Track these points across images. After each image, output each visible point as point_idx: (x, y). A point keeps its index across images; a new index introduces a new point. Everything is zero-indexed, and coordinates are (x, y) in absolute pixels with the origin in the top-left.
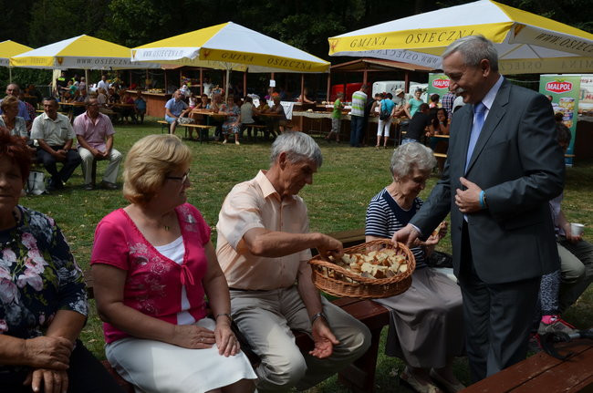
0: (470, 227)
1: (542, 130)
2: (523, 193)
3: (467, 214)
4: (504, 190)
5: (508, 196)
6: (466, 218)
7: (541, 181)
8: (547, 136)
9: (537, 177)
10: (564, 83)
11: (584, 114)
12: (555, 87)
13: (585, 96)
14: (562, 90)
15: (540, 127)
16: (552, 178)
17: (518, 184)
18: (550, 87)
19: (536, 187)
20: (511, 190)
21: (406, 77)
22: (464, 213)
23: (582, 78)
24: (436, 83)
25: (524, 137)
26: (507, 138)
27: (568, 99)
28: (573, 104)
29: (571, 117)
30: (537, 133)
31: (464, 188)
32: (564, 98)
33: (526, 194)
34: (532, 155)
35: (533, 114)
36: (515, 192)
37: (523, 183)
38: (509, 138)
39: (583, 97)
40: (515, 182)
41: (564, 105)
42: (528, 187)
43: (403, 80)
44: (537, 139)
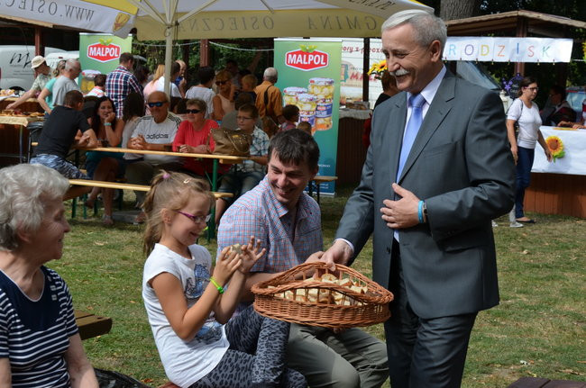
0: (402, 248)
1: (494, 133)
2: (470, 205)
3: (399, 230)
4: (449, 201)
5: (453, 208)
6: (396, 236)
7: (492, 193)
8: (500, 140)
9: (486, 187)
10: (315, 53)
11: (350, 105)
12: (300, 60)
13: (350, 75)
14: (312, 65)
15: (493, 129)
16: (504, 188)
17: (465, 194)
18: (292, 59)
19: (486, 198)
20: (456, 201)
21: (37, 39)
22: (394, 229)
23: (344, 44)
24: (93, 52)
25: (472, 139)
26: (452, 140)
27: (322, 81)
28: (331, 89)
29: (329, 112)
30: (489, 136)
31: (398, 197)
32: (316, 80)
33: (473, 207)
34: (482, 161)
35: (485, 113)
36: (461, 203)
37: (471, 194)
38: (456, 140)
39: (346, 76)
40: (461, 192)
41: (316, 90)
42: (477, 198)
43: (32, 43)
44: (488, 143)
